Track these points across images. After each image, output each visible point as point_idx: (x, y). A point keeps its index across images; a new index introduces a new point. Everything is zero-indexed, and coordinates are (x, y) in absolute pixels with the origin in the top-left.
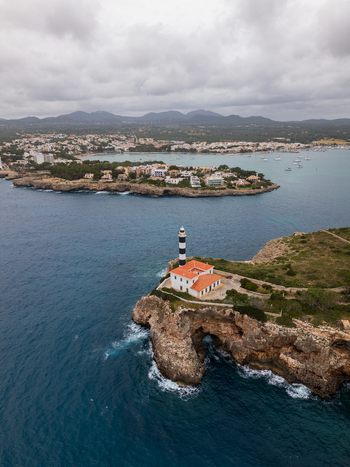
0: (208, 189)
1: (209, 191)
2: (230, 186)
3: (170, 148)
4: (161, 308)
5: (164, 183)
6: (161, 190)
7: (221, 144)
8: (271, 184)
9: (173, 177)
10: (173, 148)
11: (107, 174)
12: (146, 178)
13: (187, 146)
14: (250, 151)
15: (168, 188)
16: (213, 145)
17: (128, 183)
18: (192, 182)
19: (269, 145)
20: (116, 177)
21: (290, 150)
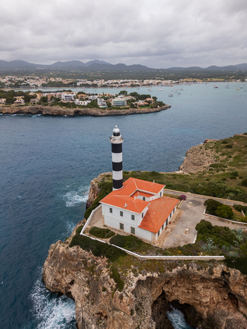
0: (114, 108)
1: (115, 110)
2: (132, 106)
3: (75, 83)
4: (92, 269)
5: (74, 105)
6: (72, 110)
7: (115, 81)
8: (164, 105)
9: (81, 99)
10: (78, 84)
11: (20, 99)
12: (57, 101)
13: (89, 83)
14: (138, 86)
15: (77, 109)
16: (110, 82)
17: (40, 106)
18: (99, 103)
19: (151, 81)
20: (29, 101)
21: (167, 85)
